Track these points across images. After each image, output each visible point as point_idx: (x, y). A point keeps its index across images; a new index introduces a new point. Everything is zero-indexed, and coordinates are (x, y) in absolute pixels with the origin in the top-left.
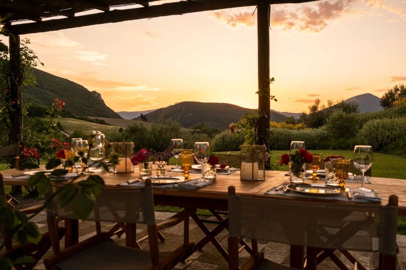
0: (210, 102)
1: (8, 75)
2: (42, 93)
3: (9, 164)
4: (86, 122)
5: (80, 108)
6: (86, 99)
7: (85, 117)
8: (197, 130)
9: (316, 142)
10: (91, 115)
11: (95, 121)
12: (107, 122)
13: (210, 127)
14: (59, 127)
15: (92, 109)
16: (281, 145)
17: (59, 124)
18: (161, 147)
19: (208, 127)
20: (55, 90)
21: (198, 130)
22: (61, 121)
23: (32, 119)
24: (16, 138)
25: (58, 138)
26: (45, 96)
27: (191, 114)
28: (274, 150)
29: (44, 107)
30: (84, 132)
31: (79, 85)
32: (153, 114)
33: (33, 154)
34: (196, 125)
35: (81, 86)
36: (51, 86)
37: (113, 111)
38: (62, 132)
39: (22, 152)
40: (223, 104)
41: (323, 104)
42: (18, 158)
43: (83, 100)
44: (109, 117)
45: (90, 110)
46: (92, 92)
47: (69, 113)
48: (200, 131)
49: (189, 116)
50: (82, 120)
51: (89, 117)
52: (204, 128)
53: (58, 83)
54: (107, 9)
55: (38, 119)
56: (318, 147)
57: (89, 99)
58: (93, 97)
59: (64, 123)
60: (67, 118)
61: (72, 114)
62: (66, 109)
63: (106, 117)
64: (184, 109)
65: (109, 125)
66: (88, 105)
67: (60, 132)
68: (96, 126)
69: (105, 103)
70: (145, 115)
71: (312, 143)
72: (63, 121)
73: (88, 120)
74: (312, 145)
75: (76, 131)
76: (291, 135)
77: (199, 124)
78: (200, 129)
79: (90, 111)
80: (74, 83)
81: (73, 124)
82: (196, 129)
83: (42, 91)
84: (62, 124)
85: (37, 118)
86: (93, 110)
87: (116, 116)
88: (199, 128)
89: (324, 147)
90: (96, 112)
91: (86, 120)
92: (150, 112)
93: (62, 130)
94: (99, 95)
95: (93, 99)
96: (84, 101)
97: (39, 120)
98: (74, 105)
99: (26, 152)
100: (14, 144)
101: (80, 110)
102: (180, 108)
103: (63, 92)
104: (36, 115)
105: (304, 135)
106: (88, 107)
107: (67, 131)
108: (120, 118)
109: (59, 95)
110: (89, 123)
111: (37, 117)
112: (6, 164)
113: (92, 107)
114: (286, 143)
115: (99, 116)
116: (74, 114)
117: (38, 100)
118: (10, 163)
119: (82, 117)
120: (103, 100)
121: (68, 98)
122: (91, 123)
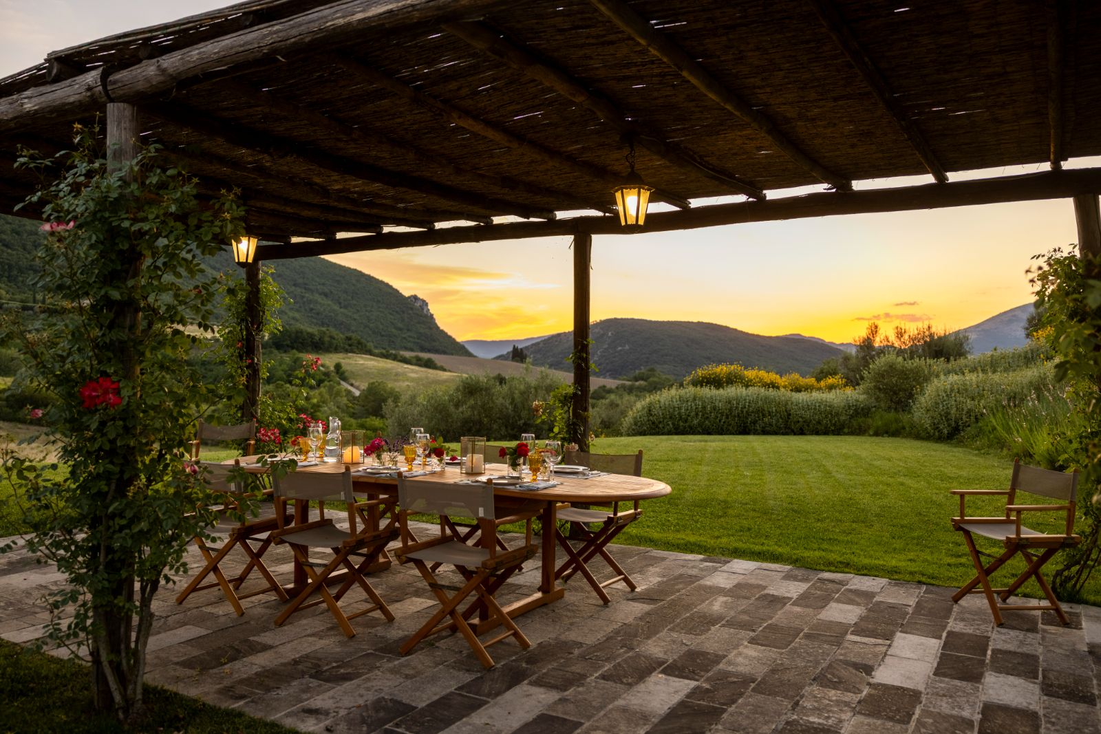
0: (670, 320)
1: (242, 320)
2: (305, 299)
3: (240, 451)
4: (395, 362)
5: (383, 333)
6: (397, 312)
7: (394, 352)
8: (637, 383)
9: (843, 418)
10: (406, 349)
11: (414, 361)
12: (439, 364)
13: (668, 377)
14: (337, 373)
15: (409, 334)
16: (771, 425)
17: (338, 367)
18: (525, 424)
19: (664, 377)
20: (331, 292)
21: (641, 385)
22: (343, 361)
23: (283, 355)
24: (251, 413)
25: (335, 398)
26: (312, 306)
27: (627, 347)
28: (754, 434)
29: (310, 330)
30: (389, 386)
31: (382, 282)
32: (541, 345)
33: (273, 437)
34: (637, 372)
35: (387, 285)
36: (323, 284)
37: (454, 340)
38: (345, 385)
39: (258, 435)
40: (699, 323)
41: (884, 335)
42: (252, 442)
43: (391, 314)
44: (444, 353)
45: (404, 336)
46: (409, 297)
47: (359, 343)
48: (646, 386)
49: (621, 350)
50: (387, 358)
51: (402, 353)
52: (655, 379)
53: (338, 278)
54: (378, 230)
55: (297, 356)
56: (846, 430)
57: (403, 312)
58: (412, 309)
59: (350, 364)
60: (355, 355)
61: (366, 346)
62: (354, 336)
63: (437, 351)
64: (610, 334)
65: (445, 370)
66: (400, 325)
67: (339, 384)
68: (416, 372)
69: (436, 321)
70: (521, 349)
71: (833, 422)
72: (347, 361)
73: (399, 358)
74: (835, 425)
75: (373, 383)
76: (792, 403)
77: (643, 370)
78: (646, 380)
79: (405, 338)
80: (373, 278)
81: (367, 368)
82: (637, 381)
83: (307, 295)
84: (345, 367)
85: (294, 354)
86: (409, 337)
87: (459, 350)
88: (643, 379)
89: (858, 431)
90: (417, 341)
91: (395, 358)
92: (534, 342)
93: (345, 379)
94: (425, 303)
95: (410, 312)
96: (392, 317)
97: (298, 359)
98: (371, 325)
99: (263, 435)
100: (247, 422)
101: (382, 336)
102: (602, 332)
103: (350, 298)
104: (293, 348)
105: (817, 405)
106: (401, 329)
107: (354, 382)
108: (469, 355)
109: (340, 303)
110: (401, 364)
111: (295, 351)
112: (236, 451)
113: (408, 330)
114: (780, 420)
115: (423, 349)
116: (370, 345)
117: (297, 315)
118: (243, 449)
119: (388, 351)
120: (432, 315)
121: (358, 311)
122: (406, 366)
